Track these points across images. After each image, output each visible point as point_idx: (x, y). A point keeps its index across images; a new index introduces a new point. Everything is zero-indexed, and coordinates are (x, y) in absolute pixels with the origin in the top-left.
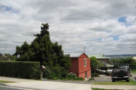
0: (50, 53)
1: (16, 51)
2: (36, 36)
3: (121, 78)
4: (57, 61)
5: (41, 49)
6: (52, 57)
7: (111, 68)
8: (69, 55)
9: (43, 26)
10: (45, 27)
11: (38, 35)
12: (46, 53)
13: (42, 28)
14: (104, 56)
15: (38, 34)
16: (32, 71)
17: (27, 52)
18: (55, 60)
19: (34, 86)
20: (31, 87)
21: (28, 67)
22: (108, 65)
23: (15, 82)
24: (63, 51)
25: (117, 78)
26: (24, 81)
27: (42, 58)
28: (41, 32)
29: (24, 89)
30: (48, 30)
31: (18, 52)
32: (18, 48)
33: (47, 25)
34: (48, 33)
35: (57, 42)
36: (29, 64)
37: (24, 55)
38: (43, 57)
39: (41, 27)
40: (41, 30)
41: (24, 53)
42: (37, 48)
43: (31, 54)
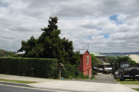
0: (60, 49)
1: (22, 46)
2: (43, 30)
3: (132, 76)
4: (68, 58)
5: (54, 45)
6: (63, 54)
7: (108, 66)
8: (79, 52)
9: (51, 20)
10: (53, 21)
11: (45, 30)
12: (57, 49)
13: (50, 22)
14: (100, 54)
15: (45, 28)
16: (50, 69)
17: (35, 47)
18: (66, 57)
19: (64, 87)
20: (61, 88)
21: (45, 64)
22: (105, 64)
23: (37, 82)
24: (73, 47)
25: (128, 77)
26: (46, 81)
27: (53, 55)
28: (48, 27)
29: (56, 91)
30: (56, 24)
31: (24, 48)
32: (23, 43)
33: (56, 19)
34: (56, 27)
35: (65, 38)
36: (46, 61)
37: (31, 51)
38: (53, 53)
39: (49, 20)
40: (49, 24)
41: (30, 49)
42: (50, 43)
43: (40, 50)
